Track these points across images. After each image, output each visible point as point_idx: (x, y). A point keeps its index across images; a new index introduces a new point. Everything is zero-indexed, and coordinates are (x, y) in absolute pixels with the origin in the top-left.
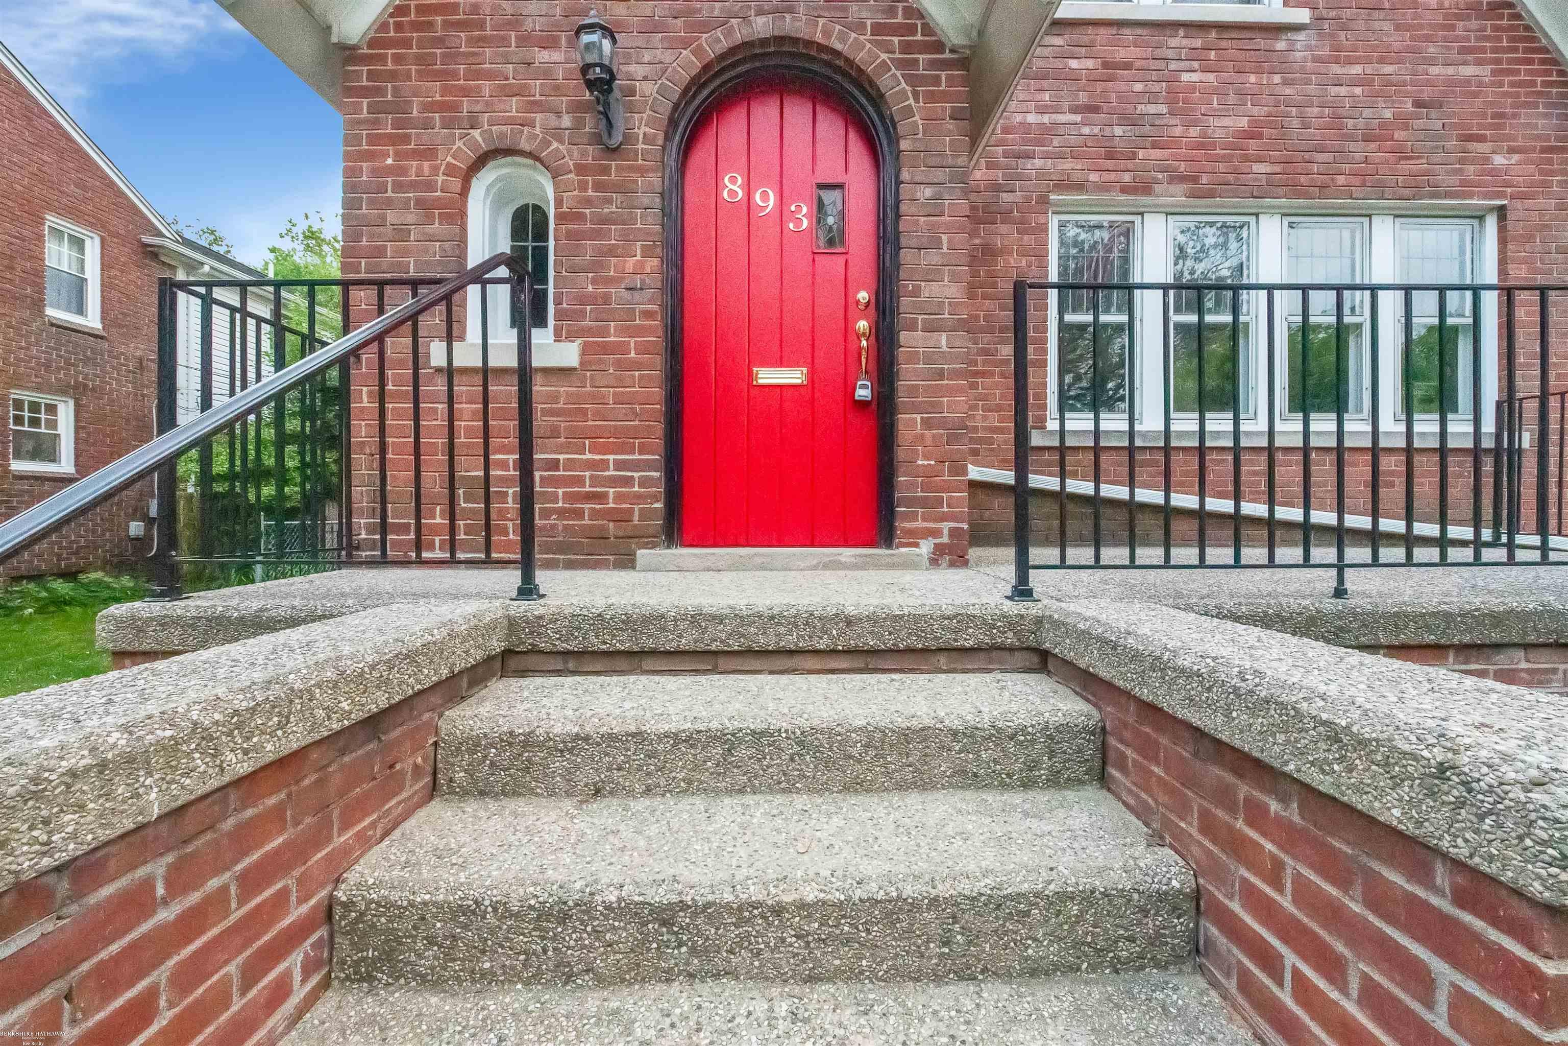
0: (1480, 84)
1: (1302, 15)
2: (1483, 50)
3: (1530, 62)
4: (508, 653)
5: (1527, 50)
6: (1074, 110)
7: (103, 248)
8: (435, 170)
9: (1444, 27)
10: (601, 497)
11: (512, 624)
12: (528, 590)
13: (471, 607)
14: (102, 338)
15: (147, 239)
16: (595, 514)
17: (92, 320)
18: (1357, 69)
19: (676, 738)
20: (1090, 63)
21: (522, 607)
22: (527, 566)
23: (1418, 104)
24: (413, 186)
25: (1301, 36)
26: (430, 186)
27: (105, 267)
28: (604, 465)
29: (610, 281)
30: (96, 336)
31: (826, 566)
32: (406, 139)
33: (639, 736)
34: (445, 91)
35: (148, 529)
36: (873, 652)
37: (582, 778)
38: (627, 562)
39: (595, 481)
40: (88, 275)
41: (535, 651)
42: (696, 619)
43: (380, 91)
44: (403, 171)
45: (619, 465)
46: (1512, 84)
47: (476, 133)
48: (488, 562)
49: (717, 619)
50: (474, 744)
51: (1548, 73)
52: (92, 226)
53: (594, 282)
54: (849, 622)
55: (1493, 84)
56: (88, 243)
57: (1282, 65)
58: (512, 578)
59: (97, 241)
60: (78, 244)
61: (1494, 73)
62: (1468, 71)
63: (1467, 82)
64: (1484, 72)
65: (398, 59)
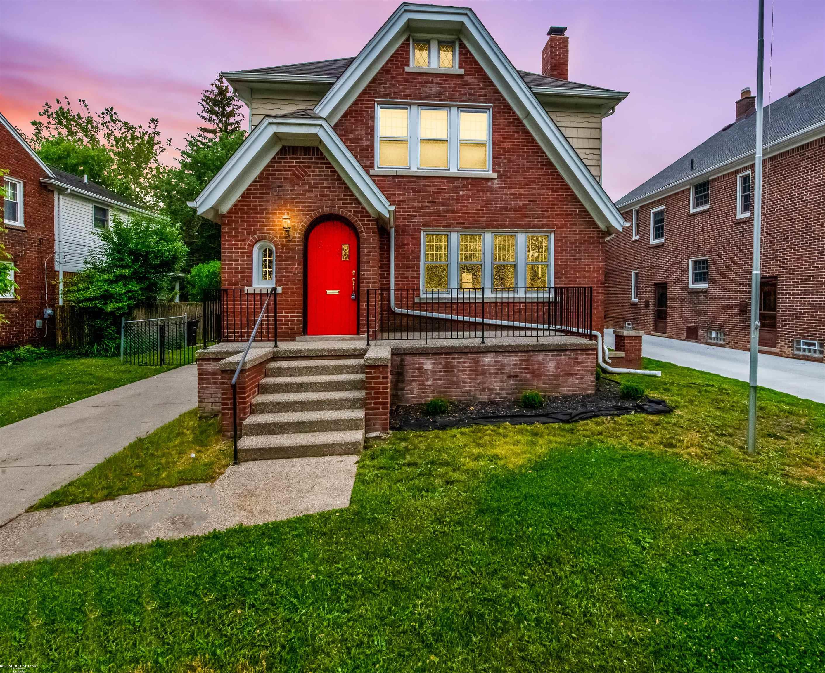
0: (548, 195)
1: (495, 175)
2: (549, 185)
3: (562, 189)
4: (273, 357)
5: (561, 185)
6: (428, 202)
7: (25, 187)
8: (245, 244)
9: (538, 178)
10: (287, 324)
11: (274, 352)
12: (276, 346)
13: (267, 349)
14: (25, 231)
15: (42, 180)
16: (285, 328)
17: (20, 223)
18: (512, 191)
19: (303, 367)
20: (433, 188)
21: (275, 349)
22: (276, 341)
23: (529, 201)
24: (240, 249)
25: (496, 181)
26: (244, 248)
27: (25, 195)
28: (288, 316)
29: (290, 272)
30: (23, 231)
31: (342, 340)
32: (238, 237)
33: (298, 367)
34: (248, 225)
35: (44, 323)
36: (340, 356)
37: (289, 374)
38: (294, 340)
39: (286, 320)
40: (18, 201)
41: (278, 357)
42: (308, 350)
43: (231, 225)
44: (237, 245)
45: (292, 316)
46: (557, 195)
47: (256, 236)
48: (268, 341)
49: (312, 350)
50: (272, 369)
51: (567, 192)
52: (21, 177)
53: (286, 272)
54: (335, 350)
55: (551, 195)
56: (18, 185)
57: (490, 189)
58: (273, 344)
59: (22, 183)
60: (14, 186)
61: (552, 192)
62: (544, 191)
63: (544, 195)
64: (549, 192)
65: (235, 217)
